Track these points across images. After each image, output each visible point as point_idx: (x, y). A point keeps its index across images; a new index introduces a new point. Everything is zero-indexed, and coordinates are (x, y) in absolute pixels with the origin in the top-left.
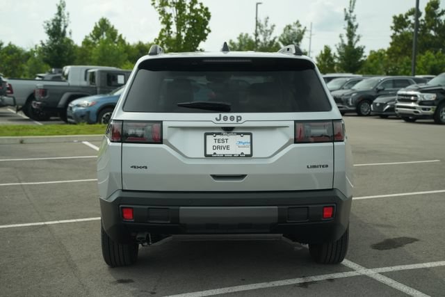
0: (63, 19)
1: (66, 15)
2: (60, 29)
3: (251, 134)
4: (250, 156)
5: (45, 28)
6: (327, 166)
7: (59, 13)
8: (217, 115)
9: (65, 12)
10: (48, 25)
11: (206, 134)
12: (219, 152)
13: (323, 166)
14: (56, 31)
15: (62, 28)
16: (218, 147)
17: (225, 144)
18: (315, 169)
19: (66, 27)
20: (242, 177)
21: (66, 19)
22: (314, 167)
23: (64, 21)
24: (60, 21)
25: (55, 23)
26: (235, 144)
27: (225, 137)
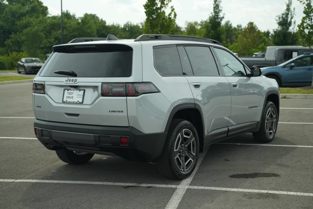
0: (290, 13)
1: (293, 10)
2: (287, 20)
3: (85, 90)
4: (82, 103)
5: (276, 20)
6: (122, 112)
7: (288, 9)
8: (66, 78)
9: (292, 8)
10: (279, 18)
11: (64, 90)
12: (69, 100)
13: (120, 112)
14: (284, 22)
15: (289, 19)
16: (69, 97)
17: (72, 96)
18: (114, 113)
19: (292, 18)
20: (77, 115)
21: (292, 13)
22: (114, 111)
23: (291, 14)
24: (288, 14)
25: (284, 16)
26: (76, 96)
27: (72, 91)
